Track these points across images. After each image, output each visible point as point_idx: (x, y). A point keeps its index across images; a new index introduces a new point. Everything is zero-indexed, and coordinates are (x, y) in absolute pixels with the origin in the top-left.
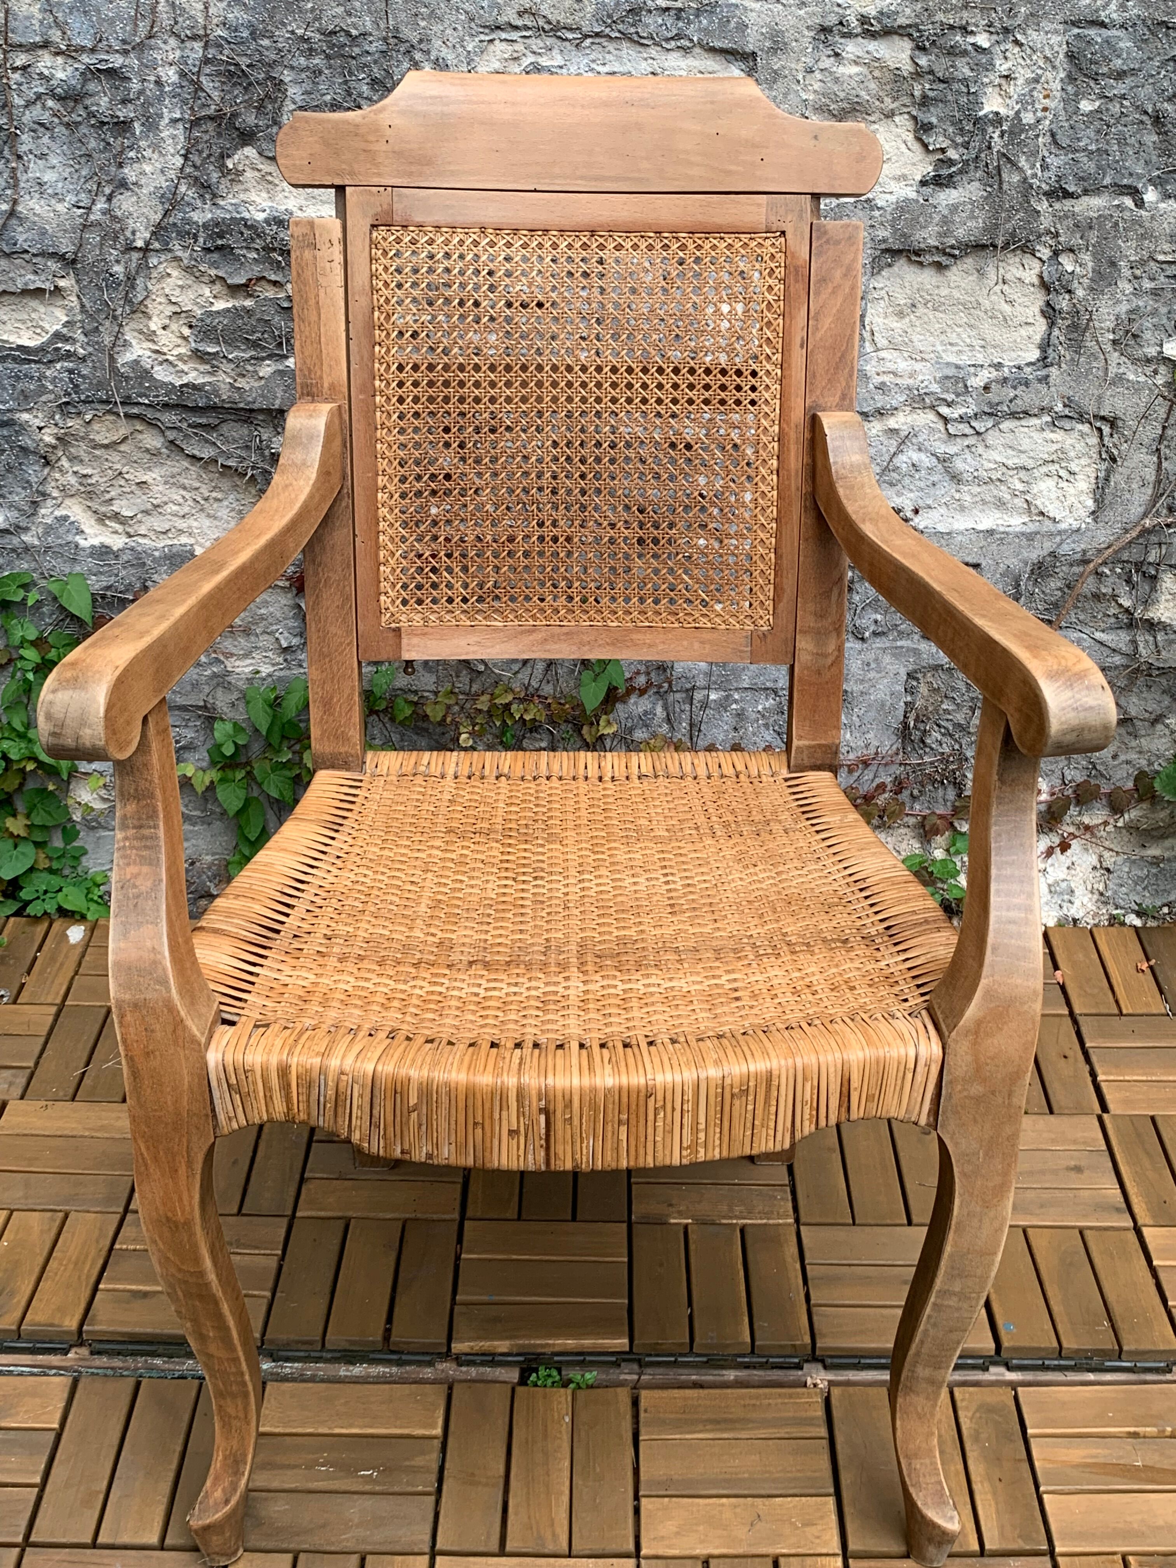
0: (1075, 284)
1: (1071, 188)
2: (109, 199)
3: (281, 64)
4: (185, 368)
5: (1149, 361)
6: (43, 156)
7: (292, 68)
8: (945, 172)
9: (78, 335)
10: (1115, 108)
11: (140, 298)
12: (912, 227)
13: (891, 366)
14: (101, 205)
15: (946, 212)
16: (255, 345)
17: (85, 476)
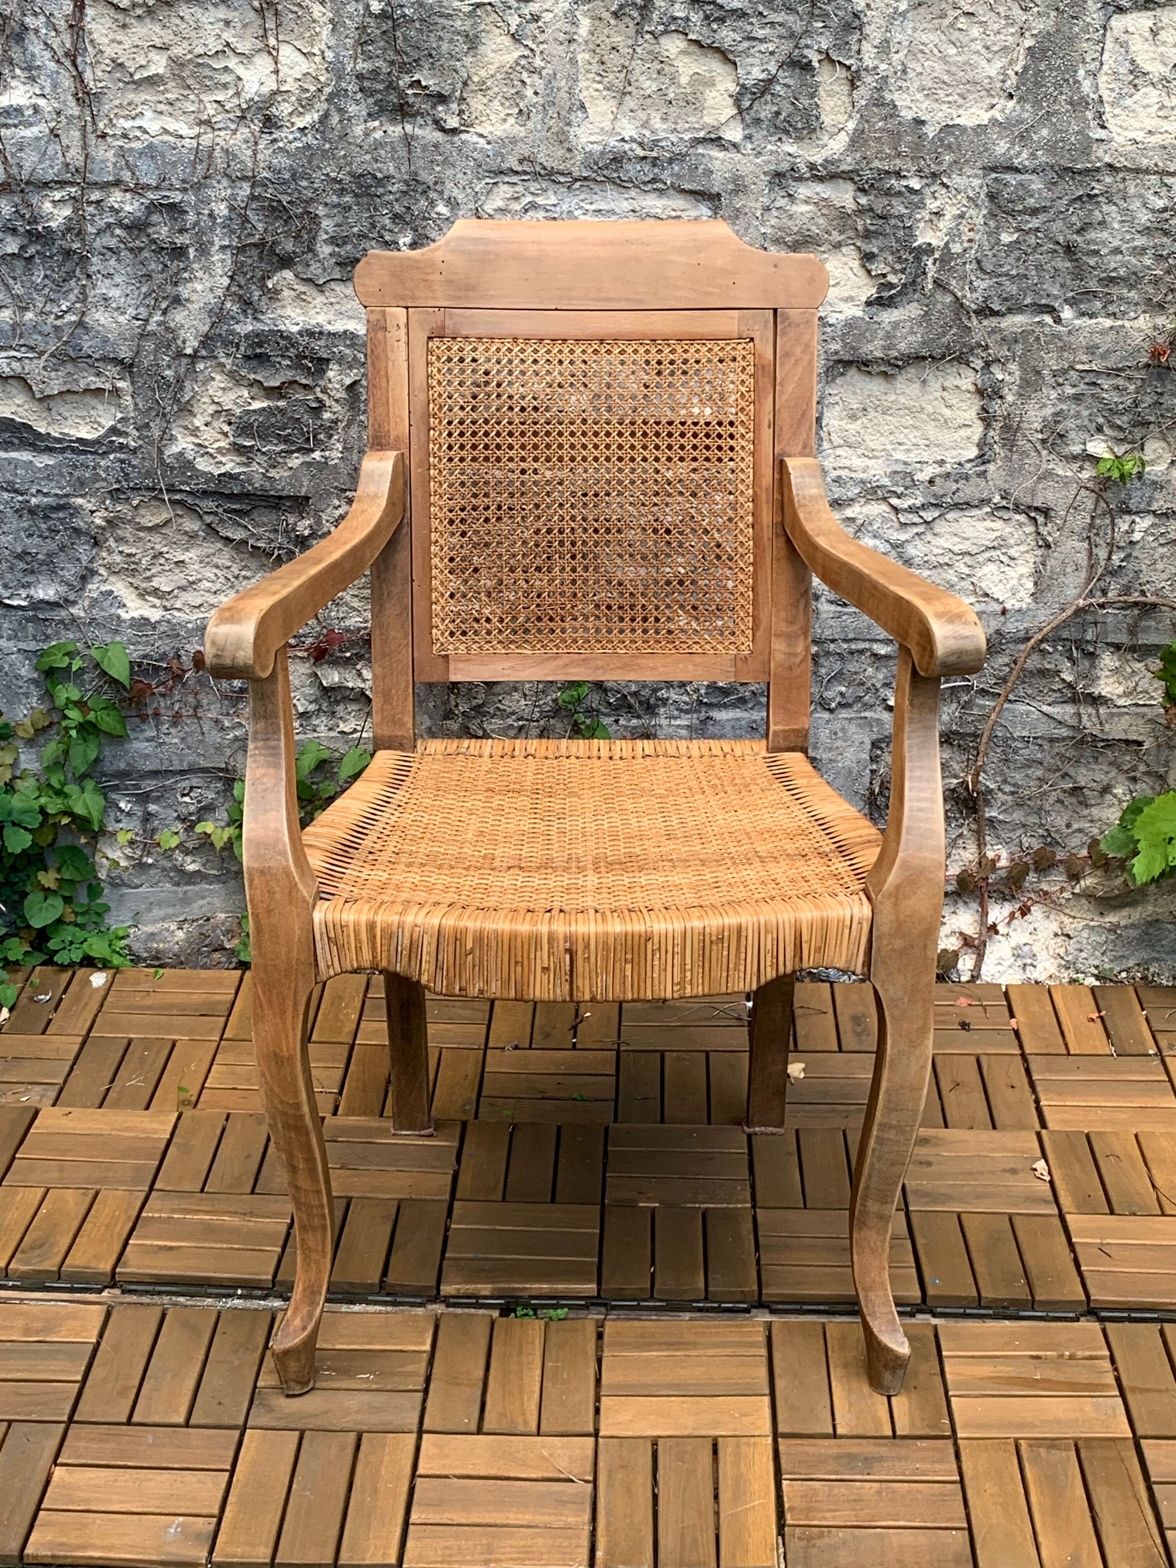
0: (1006, 391)
1: (996, 307)
2: (165, 312)
3: (317, 201)
4: (224, 460)
5: (1075, 458)
6: (109, 276)
7: (326, 204)
8: (886, 294)
9: (131, 429)
10: (1032, 240)
11: (187, 398)
12: (859, 341)
13: (847, 463)
14: (157, 317)
15: (888, 328)
16: (286, 440)
17: (130, 555)
